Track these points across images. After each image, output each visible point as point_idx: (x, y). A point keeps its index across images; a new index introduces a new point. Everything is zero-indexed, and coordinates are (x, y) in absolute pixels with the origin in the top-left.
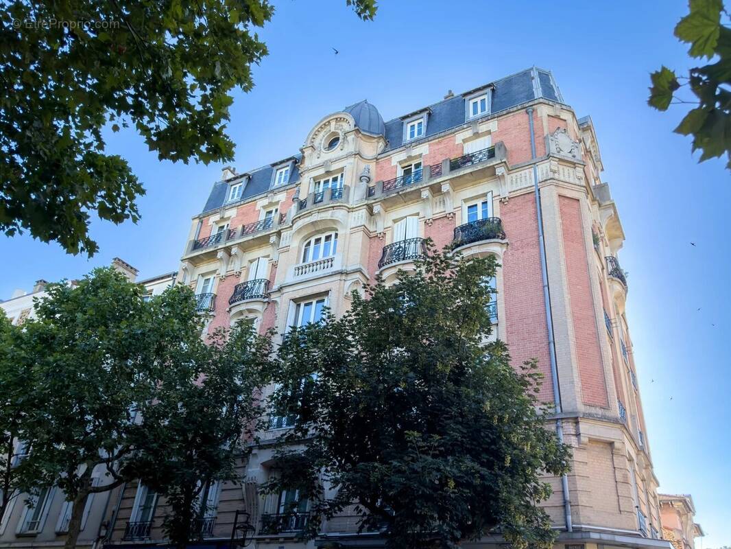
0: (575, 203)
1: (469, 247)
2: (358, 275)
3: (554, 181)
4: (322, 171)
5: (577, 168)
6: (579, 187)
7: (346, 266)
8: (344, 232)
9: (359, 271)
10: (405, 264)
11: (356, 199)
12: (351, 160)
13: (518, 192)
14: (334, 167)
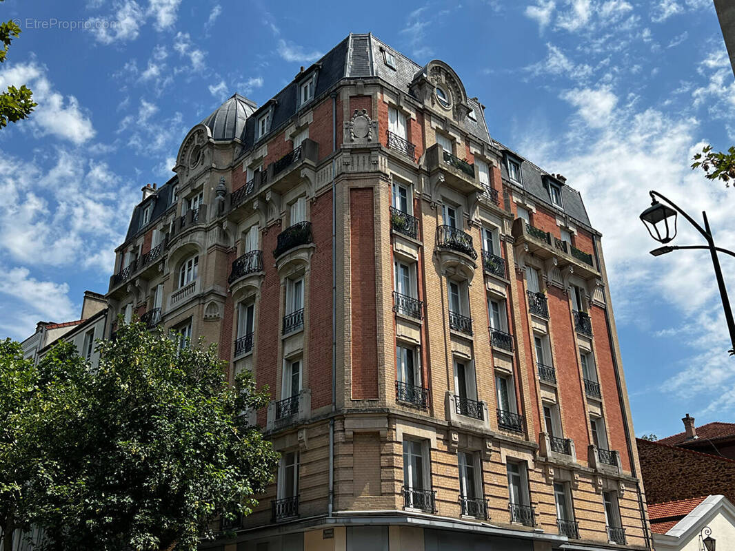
0: (369, 192)
1: (283, 257)
2: (212, 297)
3: (345, 175)
4: (189, 191)
5: (372, 153)
6: (373, 174)
7: (204, 289)
8: (202, 254)
9: (212, 293)
10: (244, 280)
11: (212, 217)
12: (208, 176)
13: (323, 190)
14: (198, 185)
